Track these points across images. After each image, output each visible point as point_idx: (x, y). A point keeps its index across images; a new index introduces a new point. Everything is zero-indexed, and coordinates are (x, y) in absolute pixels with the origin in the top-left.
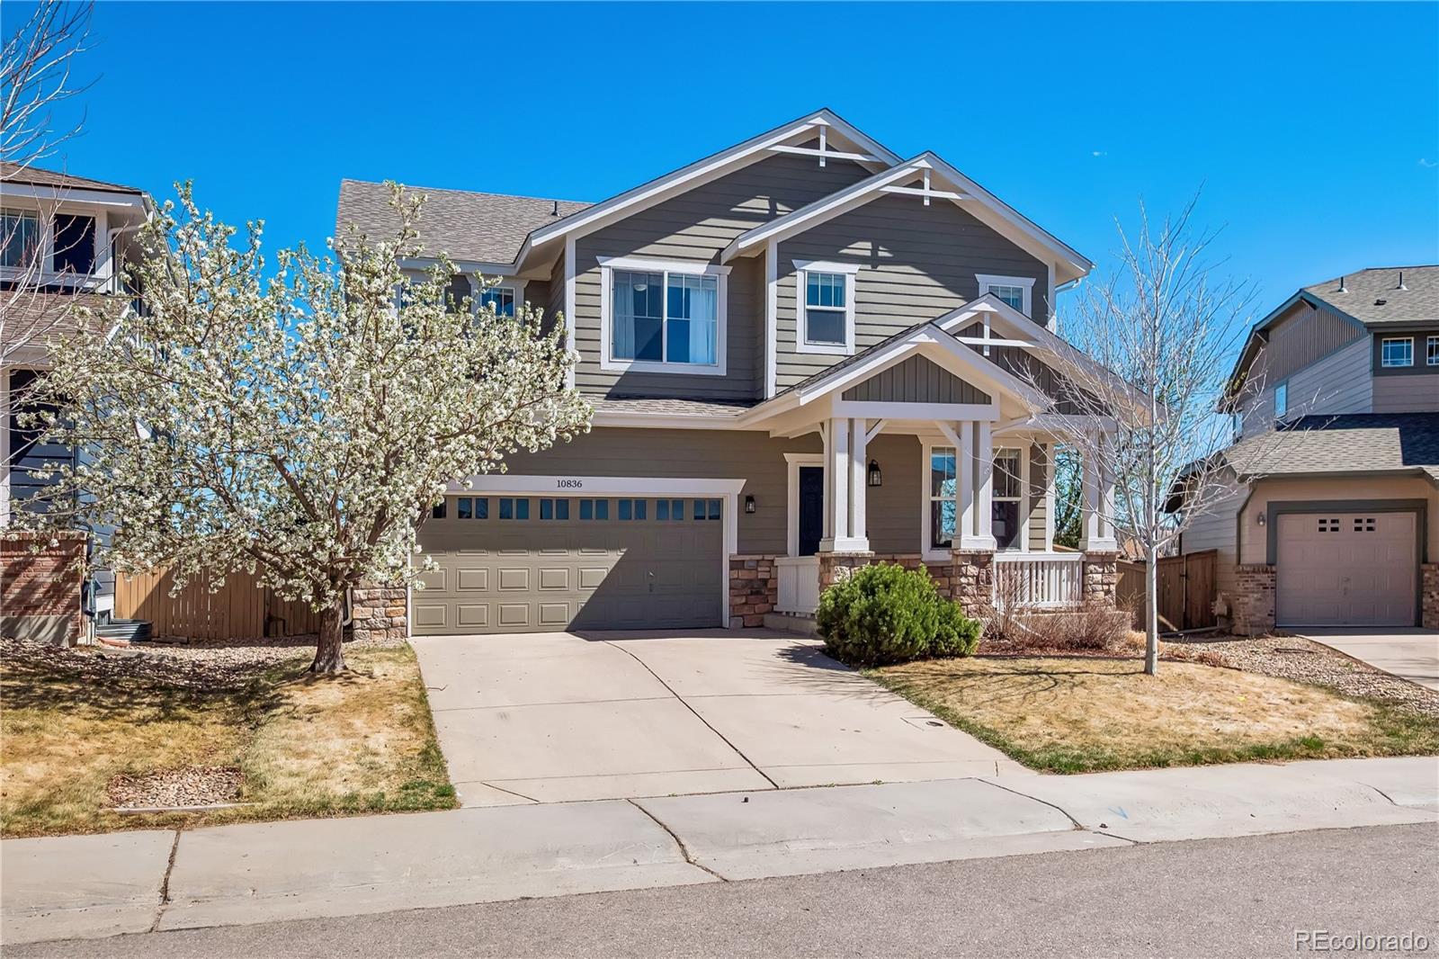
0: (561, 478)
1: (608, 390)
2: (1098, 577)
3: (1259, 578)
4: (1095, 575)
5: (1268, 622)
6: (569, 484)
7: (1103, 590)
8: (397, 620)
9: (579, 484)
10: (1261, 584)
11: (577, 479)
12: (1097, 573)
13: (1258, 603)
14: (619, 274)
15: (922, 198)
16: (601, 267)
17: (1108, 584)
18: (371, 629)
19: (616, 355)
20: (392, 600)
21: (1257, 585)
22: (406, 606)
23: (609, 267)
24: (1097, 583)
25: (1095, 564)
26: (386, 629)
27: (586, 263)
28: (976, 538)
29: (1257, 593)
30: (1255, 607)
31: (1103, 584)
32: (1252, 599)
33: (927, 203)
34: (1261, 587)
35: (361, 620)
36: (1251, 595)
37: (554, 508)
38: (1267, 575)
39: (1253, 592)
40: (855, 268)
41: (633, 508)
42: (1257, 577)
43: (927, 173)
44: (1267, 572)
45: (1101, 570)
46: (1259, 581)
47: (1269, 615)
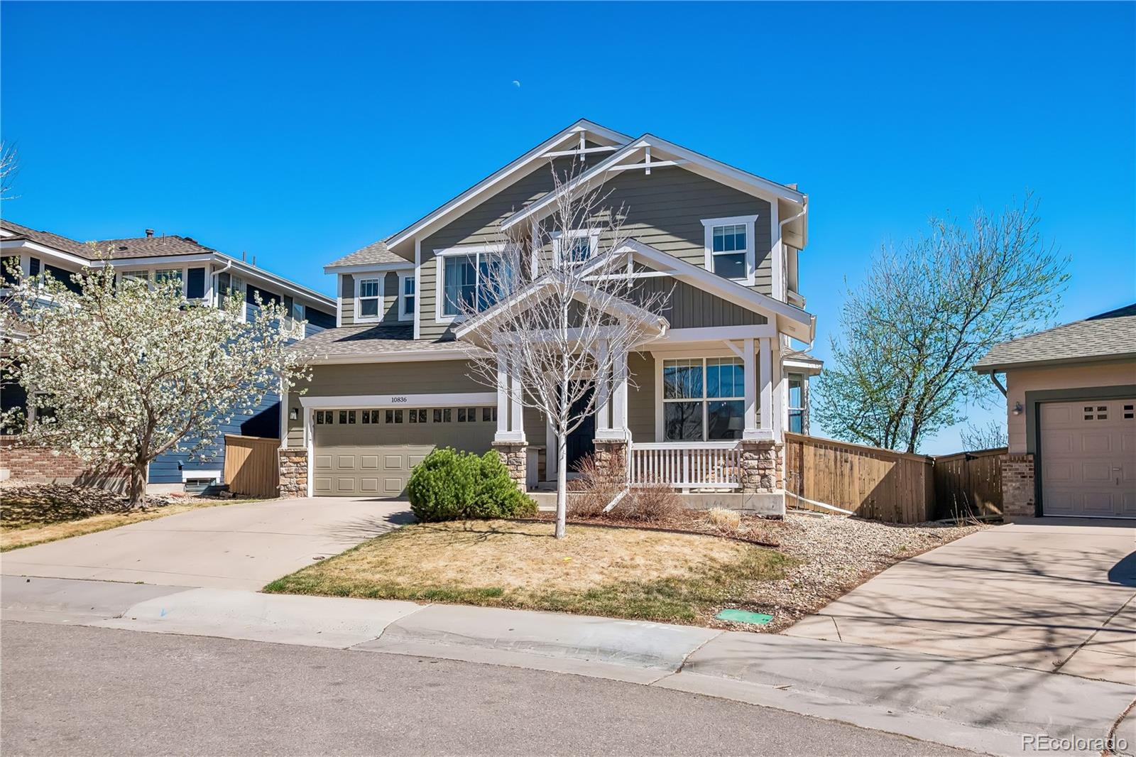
0: (394, 396)
1: (440, 336)
2: (755, 463)
3: (1017, 467)
4: (750, 461)
5: (1028, 511)
6: (399, 400)
7: (759, 474)
8: (302, 486)
9: (404, 400)
10: (1020, 473)
11: (404, 396)
12: (753, 459)
13: (1017, 492)
14: (448, 259)
15: (644, 169)
16: (436, 256)
17: (765, 469)
18: (289, 491)
19: (446, 313)
20: (300, 474)
21: (1016, 473)
22: (307, 478)
23: (441, 255)
24: (754, 468)
25: (750, 451)
26: (297, 491)
27: (427, 256)
28: (611, 430)
29: (1017, 481)
30: (1014, 496)
31: (758, 469)
32: (1011, 488)
33: (648, 172)
34: (1019, 476)
35: (284, 485)
36: (1009, 484)
37: (394, 416)
38: (1025, 464)
39: (1012, 481)
40: (598, 231)
41: (441, 415)
42: (1016, 466)
43: (648, 150)
44: (1023, 461)
45: (757, 457)
46: (1018, 469)
47: (1028, 504)
